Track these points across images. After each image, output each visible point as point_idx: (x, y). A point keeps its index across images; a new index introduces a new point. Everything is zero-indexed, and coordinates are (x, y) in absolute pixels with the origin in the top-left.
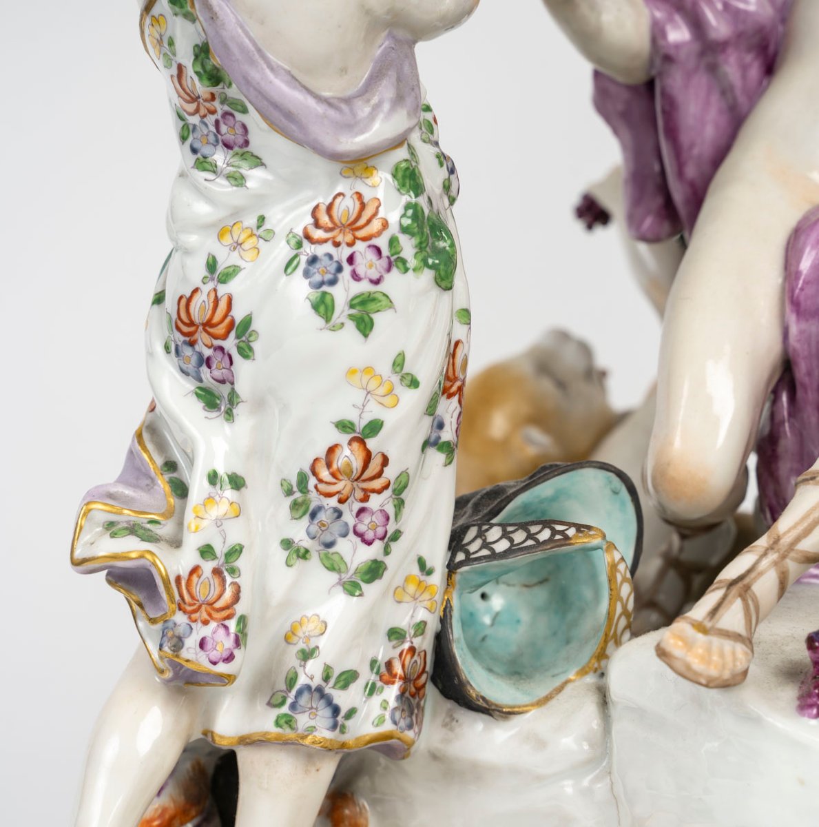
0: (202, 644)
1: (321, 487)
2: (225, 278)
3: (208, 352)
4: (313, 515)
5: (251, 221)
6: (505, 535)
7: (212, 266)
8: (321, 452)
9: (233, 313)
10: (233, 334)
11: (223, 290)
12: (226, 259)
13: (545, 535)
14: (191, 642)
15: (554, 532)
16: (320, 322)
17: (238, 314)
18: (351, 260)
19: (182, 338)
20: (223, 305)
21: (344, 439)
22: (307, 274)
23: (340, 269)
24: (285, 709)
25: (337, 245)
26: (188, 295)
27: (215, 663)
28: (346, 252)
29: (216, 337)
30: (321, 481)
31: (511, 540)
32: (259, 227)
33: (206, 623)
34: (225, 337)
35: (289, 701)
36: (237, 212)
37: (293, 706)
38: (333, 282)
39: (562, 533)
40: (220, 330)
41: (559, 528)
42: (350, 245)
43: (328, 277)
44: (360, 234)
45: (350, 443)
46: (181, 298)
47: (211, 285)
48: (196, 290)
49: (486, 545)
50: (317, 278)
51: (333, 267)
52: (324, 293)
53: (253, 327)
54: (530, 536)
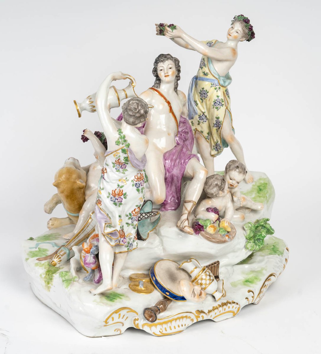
0: (122, 241)
1: (134, 215)
2: (122, 187)
3: (117, 198)
4: (132, 219)
5: (125, 178)
6: (146, 215)
7: (119, 186)
8: (133, 210)
9: (123, 192)
10: (123, 195)
11: (121, 189)
12: (121, 184)
13: (153, 214)
14: (121, 241)
15: (154, 214)
16: (138, 193)
17: (124, 192)
18: (141, 183)
19: (113, 196)
20: (121, 191)
21: (137, 208)
22: (136, 186)
23: (140, 185)
24: (129, 247)
25: (139, 181)
26: (114, 190)
27: (124, 243)
28: (140, 182)
29: (119, 196)
30: (134, 214)
31: (147, 216)
32: (126, 179)
33: (122, 238)
34: (121, 196)
35: (129, 246)
36: (122, 178)
37: (130, 247)
38: (139, 187)
39: (155, 213)
40: (121, 195)
41: (154, 213)
42: (141, 181)
43: (139, 186)
44: (142, 179)
45: (138, 208)
46: (113, 190)
47: (119, 188)
48: (116, 189)
49: (143, 217)
50: (137, 187)
51: (139, 185)
52: (138, 189)
53: (127, 194)
54: (150, 215)
